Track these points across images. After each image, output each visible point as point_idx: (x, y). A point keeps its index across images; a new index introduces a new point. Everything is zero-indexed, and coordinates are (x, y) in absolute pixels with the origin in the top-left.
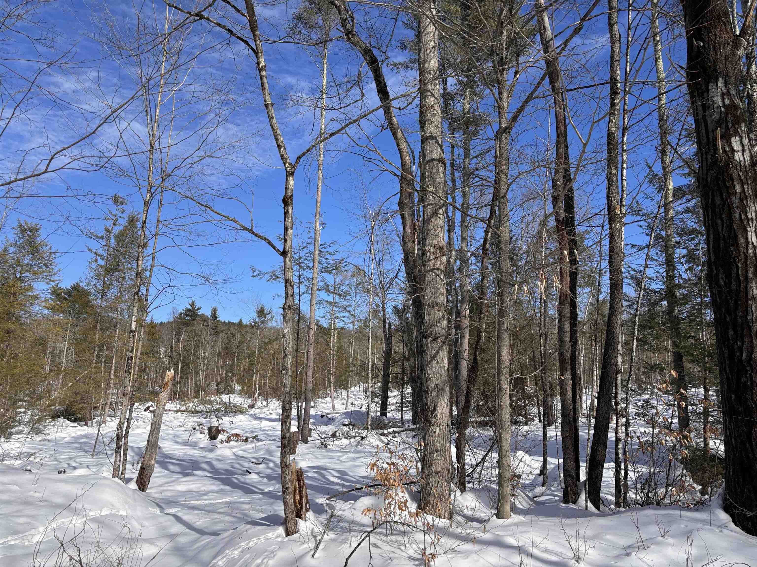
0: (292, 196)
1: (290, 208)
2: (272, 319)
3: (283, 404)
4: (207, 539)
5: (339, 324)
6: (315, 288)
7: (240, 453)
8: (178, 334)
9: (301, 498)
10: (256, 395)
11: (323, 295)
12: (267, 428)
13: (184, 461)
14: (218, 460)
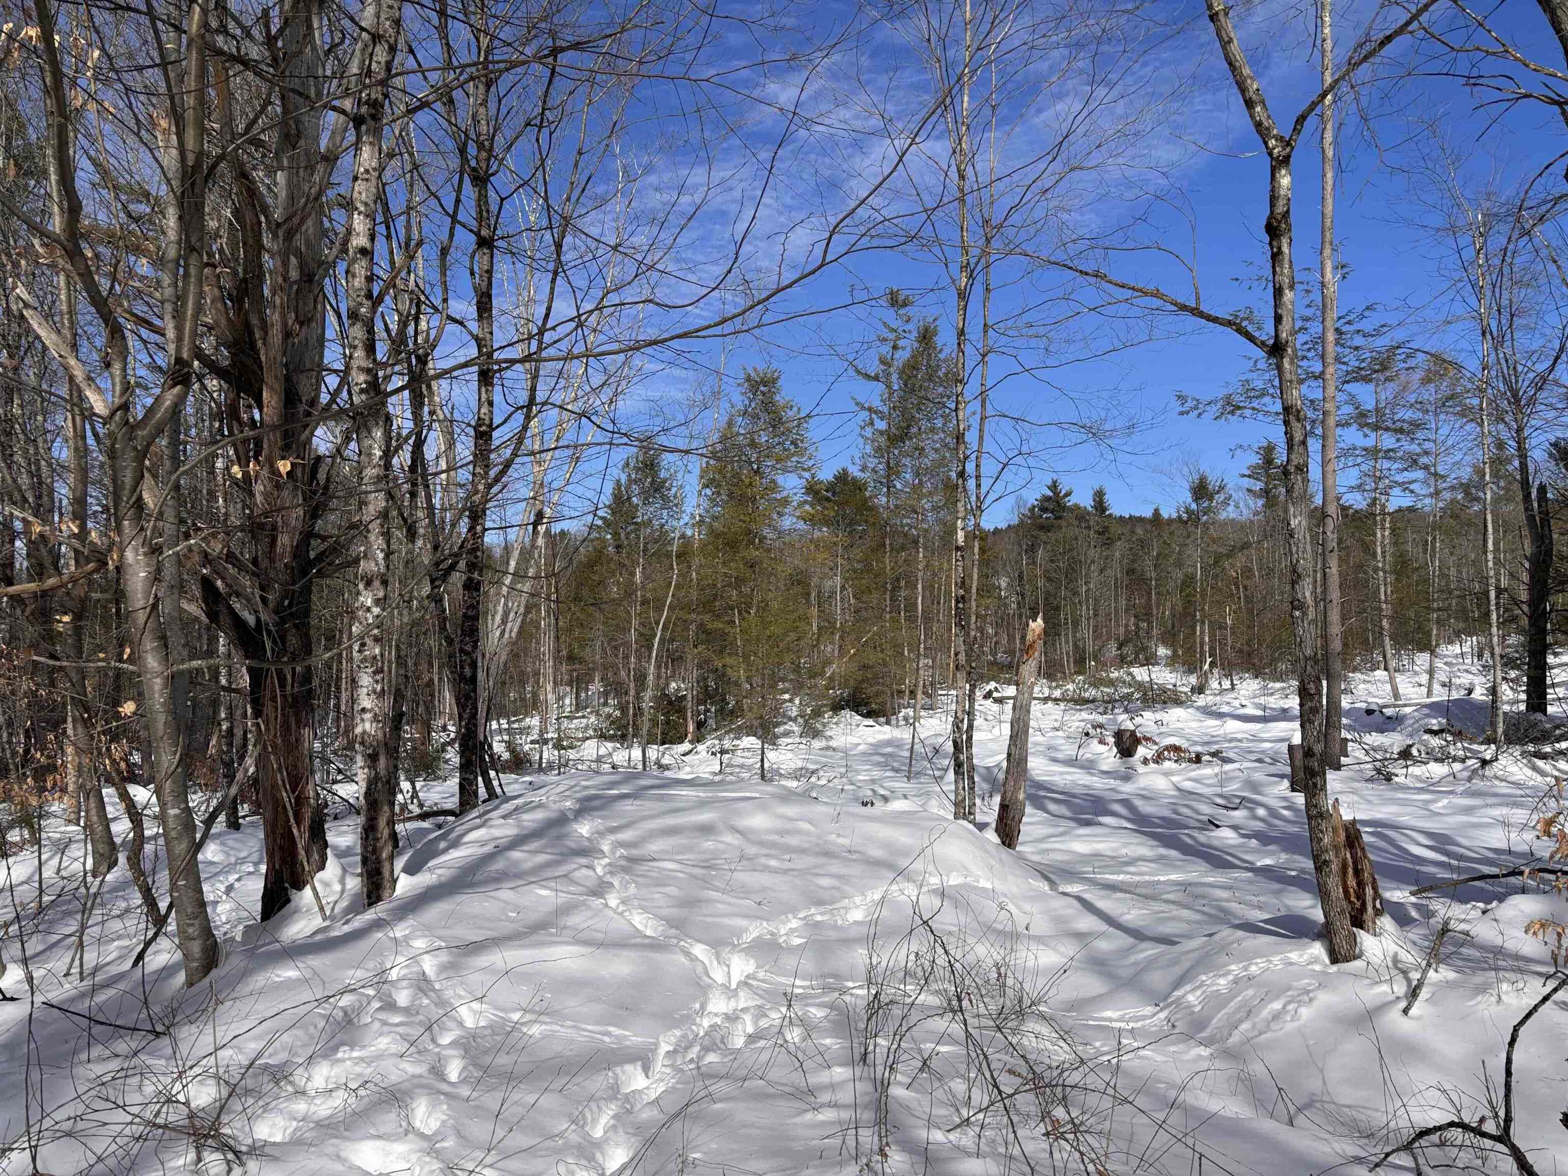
0: (1288, 212)
1: (1285, 241)
2: (1226, 502)
3: (1302, 682)
4: (1150, 950)
5: (1397, 501)
6: (1331, 421)
7: (1188, 785)
8: (1032, 549)
9: (1361, 884)
10: (1206, 667)
11: (1353, 436)
12: (1239, 736)
13: (1074, 796)
14: (1143, 797)
